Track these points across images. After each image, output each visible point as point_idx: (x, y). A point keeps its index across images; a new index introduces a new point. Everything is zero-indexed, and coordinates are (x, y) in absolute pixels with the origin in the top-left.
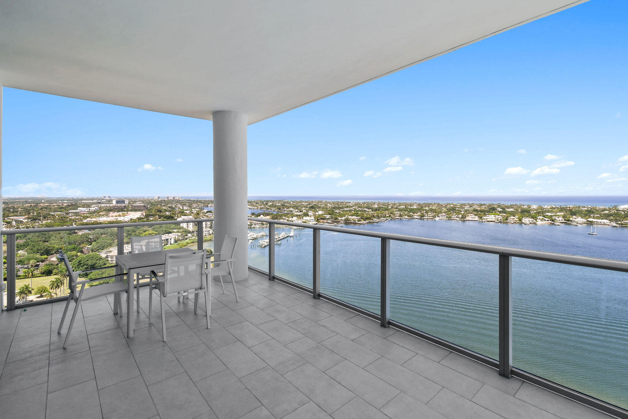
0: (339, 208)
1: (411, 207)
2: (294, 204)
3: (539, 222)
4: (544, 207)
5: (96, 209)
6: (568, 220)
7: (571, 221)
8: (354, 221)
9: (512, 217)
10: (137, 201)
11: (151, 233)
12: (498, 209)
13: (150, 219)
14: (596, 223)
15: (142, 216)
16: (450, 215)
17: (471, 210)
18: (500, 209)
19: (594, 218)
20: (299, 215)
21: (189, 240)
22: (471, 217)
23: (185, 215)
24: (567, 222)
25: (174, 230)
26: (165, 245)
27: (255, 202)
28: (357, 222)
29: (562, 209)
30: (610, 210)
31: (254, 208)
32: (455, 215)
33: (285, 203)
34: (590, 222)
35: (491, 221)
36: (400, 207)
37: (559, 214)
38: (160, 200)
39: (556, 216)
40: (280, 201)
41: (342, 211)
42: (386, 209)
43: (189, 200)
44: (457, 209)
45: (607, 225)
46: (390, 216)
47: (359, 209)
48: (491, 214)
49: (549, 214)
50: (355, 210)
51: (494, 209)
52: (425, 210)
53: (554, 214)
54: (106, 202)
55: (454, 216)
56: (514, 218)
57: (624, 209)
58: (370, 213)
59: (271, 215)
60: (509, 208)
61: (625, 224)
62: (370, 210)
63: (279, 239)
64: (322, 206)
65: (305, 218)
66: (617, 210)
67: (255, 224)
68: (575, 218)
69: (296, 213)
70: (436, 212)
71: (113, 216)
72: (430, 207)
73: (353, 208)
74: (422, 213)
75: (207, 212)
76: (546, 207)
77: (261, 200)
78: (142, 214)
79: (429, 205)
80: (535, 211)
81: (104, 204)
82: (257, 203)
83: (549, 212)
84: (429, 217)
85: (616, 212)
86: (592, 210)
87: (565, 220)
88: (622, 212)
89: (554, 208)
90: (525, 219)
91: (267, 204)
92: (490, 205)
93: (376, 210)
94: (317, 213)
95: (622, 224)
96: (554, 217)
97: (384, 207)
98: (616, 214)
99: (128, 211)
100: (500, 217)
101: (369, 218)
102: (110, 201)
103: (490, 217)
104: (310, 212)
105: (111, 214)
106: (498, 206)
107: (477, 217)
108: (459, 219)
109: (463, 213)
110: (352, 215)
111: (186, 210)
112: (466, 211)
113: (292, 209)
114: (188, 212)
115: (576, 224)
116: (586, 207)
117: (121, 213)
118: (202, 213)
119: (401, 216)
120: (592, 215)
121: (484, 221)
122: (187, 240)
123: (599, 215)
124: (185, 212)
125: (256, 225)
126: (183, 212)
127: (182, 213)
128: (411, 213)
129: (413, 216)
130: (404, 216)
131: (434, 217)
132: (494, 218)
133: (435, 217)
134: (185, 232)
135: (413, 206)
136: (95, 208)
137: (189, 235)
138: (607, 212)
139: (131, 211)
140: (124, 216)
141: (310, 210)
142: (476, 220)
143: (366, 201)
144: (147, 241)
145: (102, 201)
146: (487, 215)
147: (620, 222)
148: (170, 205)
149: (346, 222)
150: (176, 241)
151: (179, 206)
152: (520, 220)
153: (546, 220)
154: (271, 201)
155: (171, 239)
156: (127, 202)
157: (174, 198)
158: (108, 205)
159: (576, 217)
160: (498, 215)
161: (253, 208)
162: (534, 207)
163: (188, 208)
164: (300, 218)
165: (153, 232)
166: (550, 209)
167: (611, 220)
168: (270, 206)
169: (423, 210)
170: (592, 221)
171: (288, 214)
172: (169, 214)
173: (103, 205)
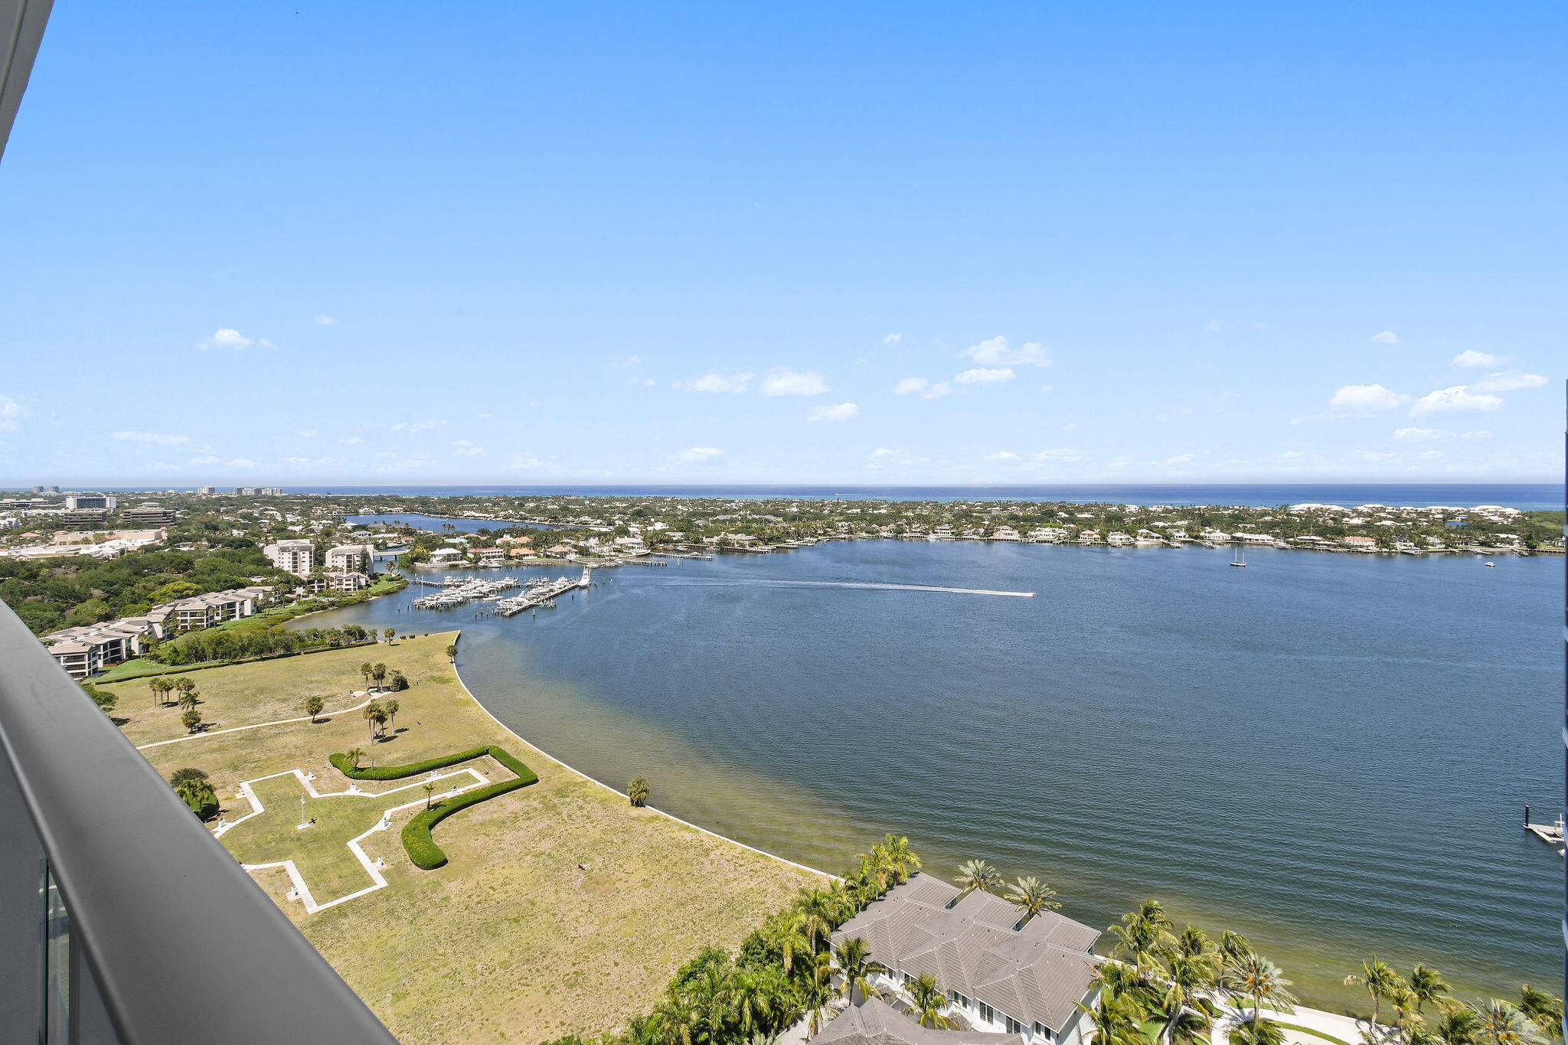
0: (704, 515)
1: (875, 512)
2: (593, 505)
3: (1141, 542)
4: (1150, 509)
5: (10, 523)
6: (1197, 537)
7: (1202, 538)
8: (742, 545)
9: (1088, 532)
10: (145, 501)
11: (181, 587)
12: (1060, 513)
13: (182, 549)
14: (1248, 541)
15: (158, 541)
16: (960, 529)
17: (1004, 517)
18: (1063, 515)
19: (1244, 532)
20: (605, 534)
21: (299, 603)
22: (1004, 531)
23: (288, 538)
24: (1195, 540)
25: (254, 580)
26: (223, 620)
27: (489, 500)
28: (748, 548)
29: (1184, 514)
30: (1274, 514)
31: (487, 515)
32: (970, 529)
33: (569, 502)
34: (1238, 539)
35: (1045, 541)
36: (850, 511)
37: (1179, 523)
38: (214, 497)
39: (1173, 527)
40: (556, 499)
41: (713, 522)
42: (818, 517)
43: (303, 498)
44: (975, 514)
45: (1268, 545)
46: (827, 532)
47: (755, 516)
48: (1045, 524)
49: (1161, 524)
50: (744, 519)
51: (1051, 514)
52: (906, 517)
53: (1170, 524)
54: (45, 503)
55: (968, 533)
56: (1093, 533)
57: (1300, 512)
58: (779, 526)
59: (531, 533)
60: (1081, 512)
61: (1301, 543)
62: (780, 519)
63: (552, 594)
64: (664, 510)
65: (619, 540)
66: (1288, 515)
67: (488, 557)
68: (1210, 533)
69: (596, 529)
70: (931, 523)
71: (65, 543)
72: (918, 511)
73: (740, 515)
74: (898, 526)
75: (355, 528)
76: (1154, 508)
77: (505, 497)
78: (158, 537)
79: (912, 506)
80: (1133, 519)
81: (37, 508)
82: (495, 504)
83: (1160, 519)
84: (913, 535)
85: (1285, 517)
86: (1242, 514)
87: (1190, 536)
88: (1296, 518)
89: (1171, 512)
90: (1113, 536)
91: (521, 505)
92: (1044, 505)
93: (794, 518)
94: (649, 528)
95: (1296, 543)
96: (1169, 531)
97: (812, 511)
98: (1284, 522)
99: (113, 527)
100: (1063, 533)
101: (778, 539)
102: (58, 500)
103: (1043, 533)
104: (634, 525)
105: (59, 536)
106: (1061, 507)
107: (1017, 531)
108: (978, 537)
109: (987, 523)
110: (736, 532)
111: (293, 524)
112: (994, 518)
113: (587, 517)
114: (297, 529)
115: (1212, 544)
116: (1230, 507)
117: (90, 534)
118: (339, 531)
119: (850, 531)
120: (1241, 526)
121: (1030, 541)
122: (293, 604)
123: (1253, 526)
124: (291, 528)
125: (492, 560)
126: (284, 530)
127: (281, 531)
128: (874, 526)
129: (878, 531)
130: (858, 533)
131: (924, 534)
132: (1051, 533)
133: (928, 534)
134: (288, 582)
135: (879, 509)
136: (8, 519)
137: (300, 590)
138: (1269, 518)
139: (125, 527)
140: (100, 540)
141: (635, 520)
142: (1015, 539)
143: (770, 498)
144: (167, 610)
145: (33, 500)
146: (1038, 529)
147: (1292, 539)
148: (245, 510)
149: (722, 549)
150: (258, 609)
151: (271, 513)
152: (1104, 538)
153: (1153, 538)
154: (534, 499)
155: (242, 604)
156: (111, 503)
157: (258, 491)
158: (51, 512)
159: (1211, 530)
160: (1060, 528)
161: (485, 517)
162: (1132, 508)
163: (299, 518)
164: (608, 541)
165: (188, 585)
166: (1163, 512)
167: (1276, 536)
168: (530, 511)
169: (902, 518)
170: (1242, 538)
171: (575, 531)
172: (242, 534)
173: (34, 512)
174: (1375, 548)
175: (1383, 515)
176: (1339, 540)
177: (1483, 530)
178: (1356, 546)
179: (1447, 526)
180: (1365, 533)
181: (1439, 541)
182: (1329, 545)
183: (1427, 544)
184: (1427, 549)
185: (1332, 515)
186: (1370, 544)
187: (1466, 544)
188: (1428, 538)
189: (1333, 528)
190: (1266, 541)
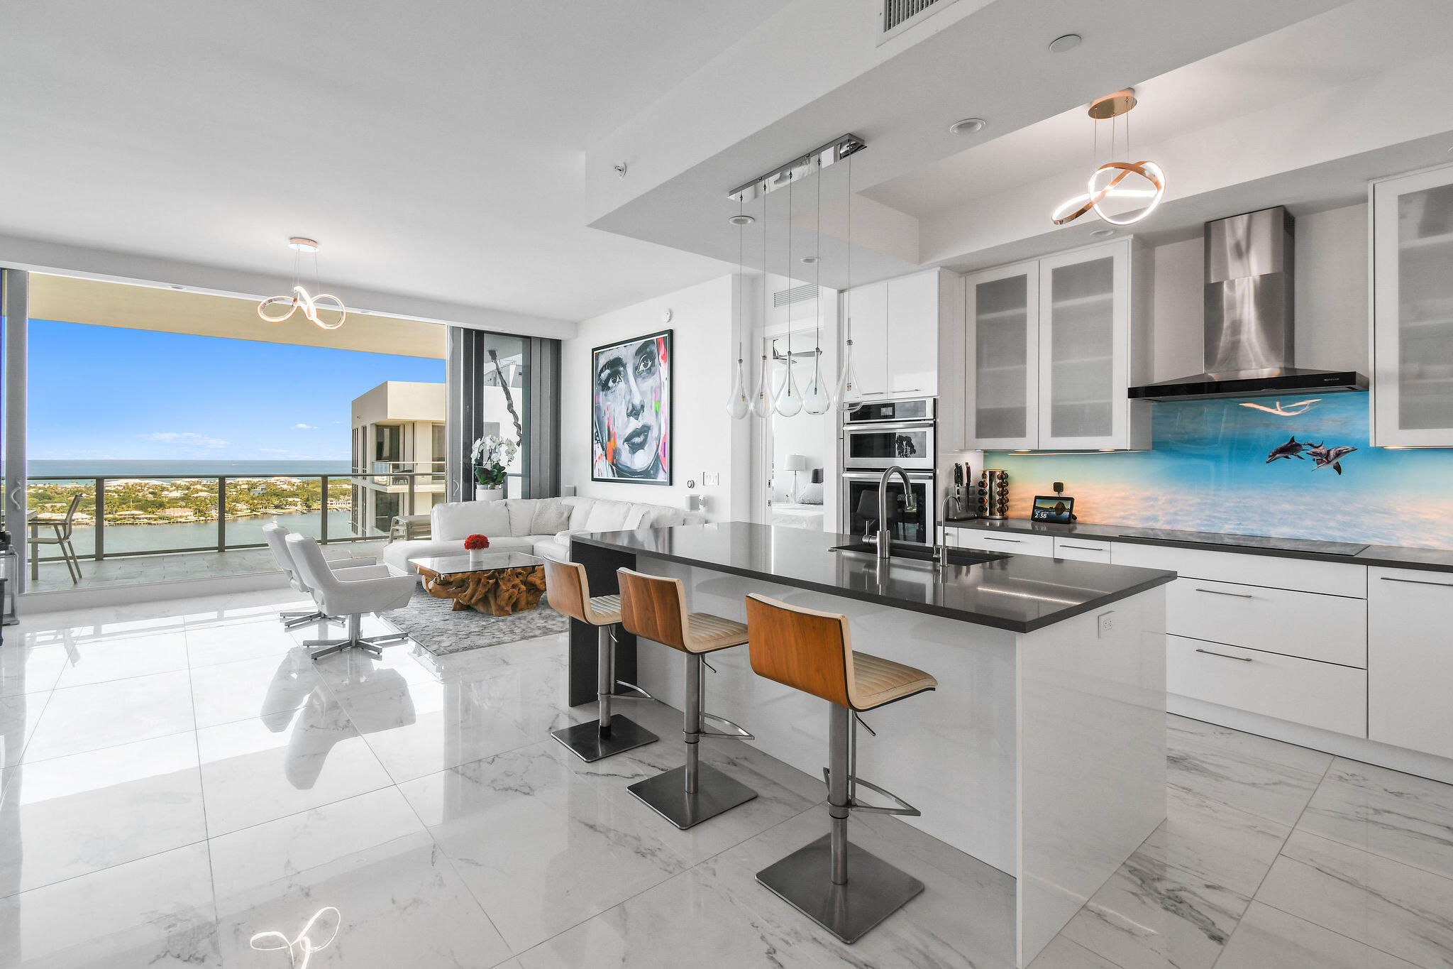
19: (53, 511)
45: (83, 524)
57: (119, 487)
61: (121, 519)
86: (49, 493)
88: (115, 494)
95: (115, 520)
120: (48, 505)
174: (193, 517)
175: (199, 487)
176: (160, 513)
177: (278, 495)
178: (177, 517)
179: (252, 494)
180: (184, 504)
181: (246, 507)
182: (150, 519)
183: (236, 511)
184: (237, 514)
185: (151, 490)
186: (189, 514)
187: (266, 508)
188: (238, 505)
189: (153, 501)
190: (80, 520)
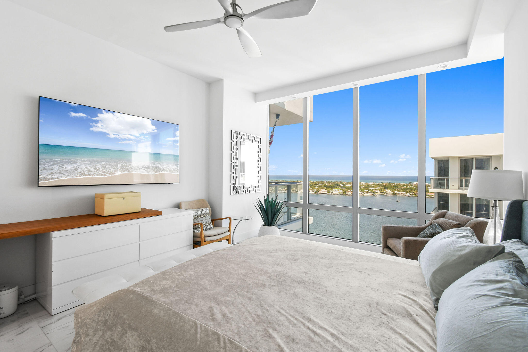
3: (366, 194)
4: (369, 184)
7: (385, 193)
9: (349, 191)
12: (340, 185)
14: (398, 194)
17: (323, 186)
18: (342, 185)
19: (397, 191)
22: (322, 190)
24: (382, 194)
29: (379, 185)
30: (407, 185)
32: (312, 190)
34: (395, 193)
35: (335, 194)
39: (375, 189)
44: (313, 185)
48: (335, 188)
49: (372, 188)
51: (337, 185)
53: (375, 188)
56: (350, 191)
57: (415, 185)
60: (347, 184)
61: (415, 195)
66: (411, 186)
68: (387, 191)
80: (363, 187)
83: (372, 187)
85: (410, 187)
86: (397, 185)
87: (381, 192)
88: (414, 187)
89: (375, 185)
92: (335, 182)
95: (413, 195)
96: (374, 191)
98: (410, 188)
100: (341, 191)
103: (335, 191)
106: (341, 183)
107: (326, 191)
108: (314, 193)
109: (317, 188)
112: (319, 186)
115: (387, 195)
116: (394, 183)
120: (397, 189)
121: (331, 194)
123: (400, 189)
132: (337, 191)
138: (405, 187)
142: (326, 193)
146: (333, 190)
147: (412, 194)
153: (369, 193)
160: (340, 189)
162: (363, 183)
166: (373, 185)
167: (407, 192)
190: (404, 194)
